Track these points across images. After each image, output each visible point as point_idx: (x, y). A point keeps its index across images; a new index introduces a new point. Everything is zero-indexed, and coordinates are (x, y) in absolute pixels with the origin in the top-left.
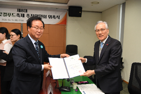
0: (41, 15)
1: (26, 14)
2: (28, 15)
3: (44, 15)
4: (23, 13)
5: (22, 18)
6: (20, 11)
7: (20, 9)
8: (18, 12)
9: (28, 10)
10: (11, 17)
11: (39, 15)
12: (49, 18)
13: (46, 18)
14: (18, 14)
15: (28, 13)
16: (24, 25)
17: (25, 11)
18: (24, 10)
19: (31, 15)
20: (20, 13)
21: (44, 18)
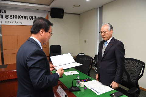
0: (21, 16)
2: (7, 16)
3: (25, 16)
4: (1, 14)
11: (20, 16)
12: (31, 19)
13: (27, 19)
15: (7, 14)
16: (2, 26)
17: (3, 12)
18: (2, 10)
19: (10, 16)
21: (25, 19)
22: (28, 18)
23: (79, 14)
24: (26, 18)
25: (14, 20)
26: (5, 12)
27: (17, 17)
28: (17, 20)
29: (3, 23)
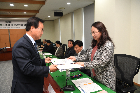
0: (19, 24)
1: (11, 24)
4: (9, 23)
5: (8, 26)
6: (7, 23)
7: (7, 22)
8: (6, 23)
9: (12, 22)
10: (2, 26)
14: (6, 24)
15: (12, 23)
16: (10, 30)
19: (14, 24)
20: (7, 24)
22: (23, 25)
23: (53, 21)
24: (22, 25)
25: (16, 26)
26: (11, 23)
27: (17, 25)
28: (17, 26)
29: (11, 28)
